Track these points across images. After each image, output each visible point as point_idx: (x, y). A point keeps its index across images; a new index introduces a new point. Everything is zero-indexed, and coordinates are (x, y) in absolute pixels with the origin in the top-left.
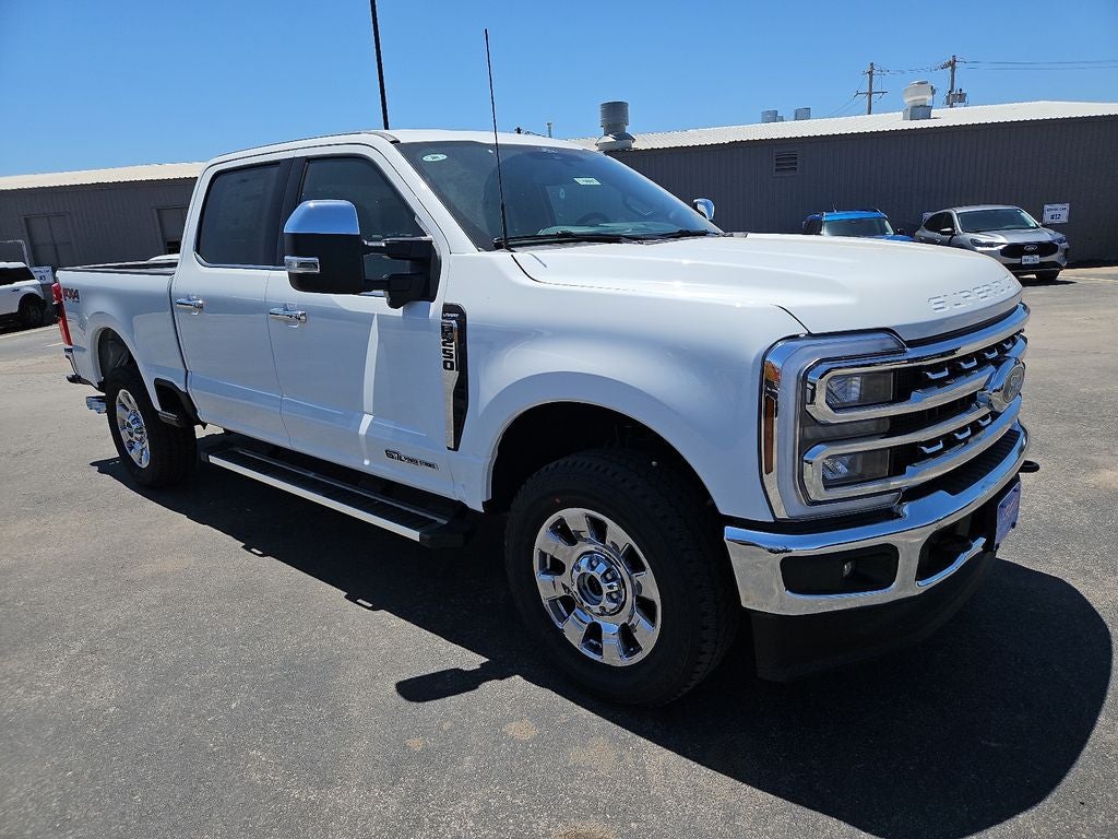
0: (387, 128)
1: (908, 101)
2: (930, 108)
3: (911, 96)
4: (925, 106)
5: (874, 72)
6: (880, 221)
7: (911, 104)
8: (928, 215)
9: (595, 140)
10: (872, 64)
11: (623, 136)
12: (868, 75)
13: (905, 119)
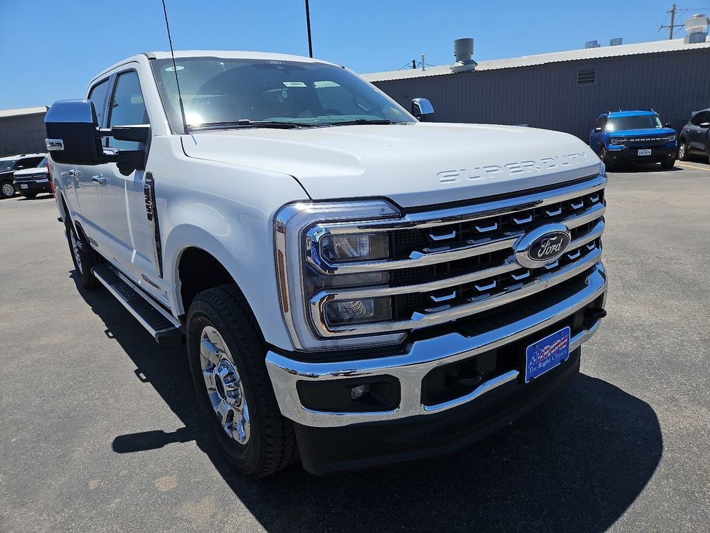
0: (311, 56)
1: (688, 29)
2: (706, 34)
3: (691, 26)
4: (702, 33)
5: (676, 11)
6: (653, 117)
7: (691, 32)
8: (694, 113)
9: (450, 66)
10: (674, 5)
11: (468, 62)
12: (671, 14)
13: (685, 42)
